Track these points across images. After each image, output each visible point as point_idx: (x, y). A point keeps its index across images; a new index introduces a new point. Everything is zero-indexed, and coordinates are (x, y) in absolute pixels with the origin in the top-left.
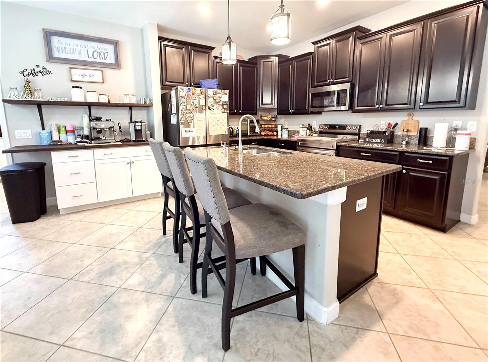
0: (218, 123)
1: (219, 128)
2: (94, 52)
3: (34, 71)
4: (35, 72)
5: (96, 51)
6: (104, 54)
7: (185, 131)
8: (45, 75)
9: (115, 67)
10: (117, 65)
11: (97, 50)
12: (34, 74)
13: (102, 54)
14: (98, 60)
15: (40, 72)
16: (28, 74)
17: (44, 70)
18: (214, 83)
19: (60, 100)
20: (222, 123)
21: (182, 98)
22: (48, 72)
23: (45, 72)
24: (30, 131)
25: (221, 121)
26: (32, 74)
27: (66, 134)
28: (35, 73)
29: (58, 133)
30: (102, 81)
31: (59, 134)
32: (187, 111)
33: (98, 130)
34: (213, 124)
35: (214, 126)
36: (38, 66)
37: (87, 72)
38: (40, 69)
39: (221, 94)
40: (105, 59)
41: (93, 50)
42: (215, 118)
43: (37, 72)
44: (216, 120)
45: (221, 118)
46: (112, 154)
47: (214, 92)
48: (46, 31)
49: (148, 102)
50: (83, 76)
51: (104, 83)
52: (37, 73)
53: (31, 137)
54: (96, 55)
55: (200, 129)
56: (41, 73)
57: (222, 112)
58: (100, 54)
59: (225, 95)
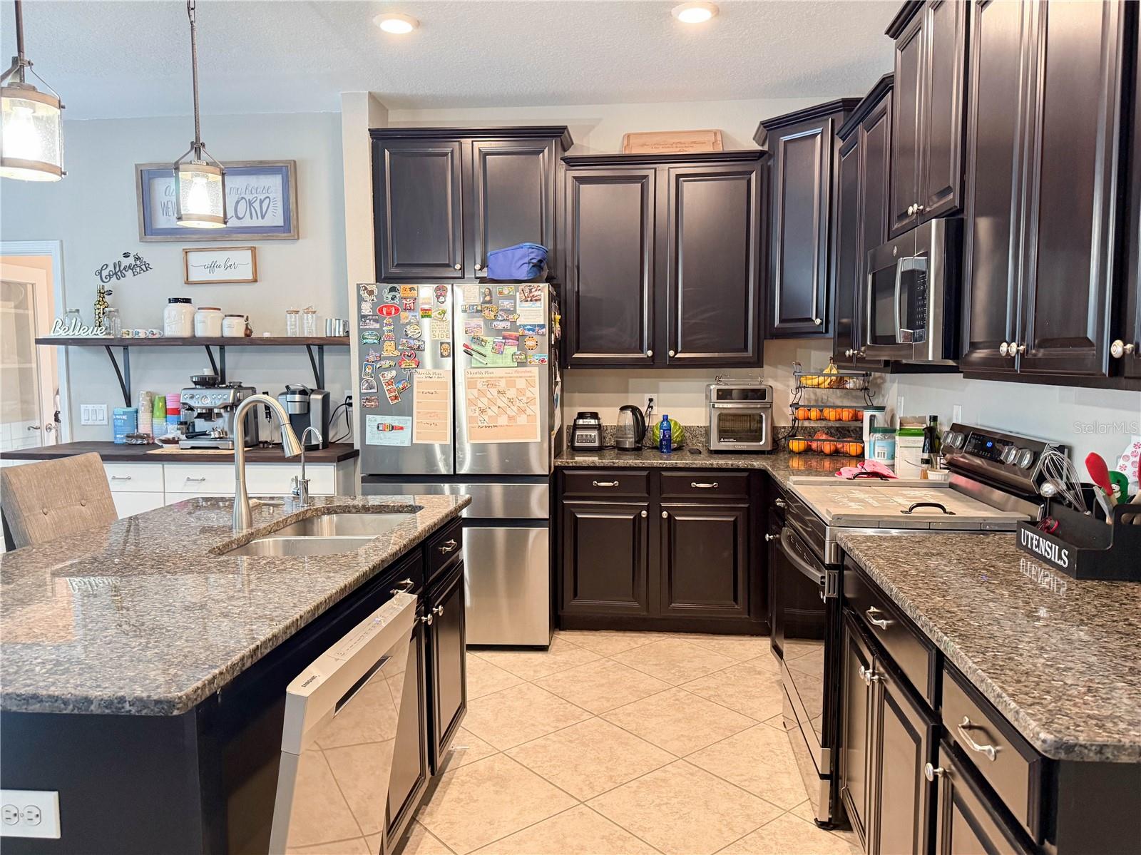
0: (502, 402)
1: (503, 420)
2: (238, 202)
3: (120, 266)
4: (122, 268)
5: (243, 198)
6: (261, 202)
7: (378, 427)
8: (139, 275)
9: (283, 235)
10: (289, 229)
11: (245, 196)
12: (119, 273)
13: (257, 205)
14: (247, 222)
15: (129, 267)
16: (109, 275)
17: (138, 263)
18: (520, 259)
19: (160, 334)
20: (518, 403)
21: (368, 321)
22: (143, 267)
23: (140, 266)
24: (104, 407)
25: (511, 393)
26: (116, 274)
27: (166, 417)
28: (121, 272)
29: (150, 414)
30: (250, 277)
31: (152, 417)
32: (383, 362)
33: (199, 411)
34: (480, 405)
35: (483, 411)
36: (126, 255)
37: (220, 257)
38: (131, 260)
39: (514, 298)
40: (263, 217)
41: (236, 198)
42: (490, 384)
43: (124, 269)
44: (494, 391)
45: (511, 383)
46: (204, 480)
47: (487, 293)
48: (141, 170)
49: (339, 332)
50: (212, 267)
51: (255, 281)
52: (124, 271)
53: (105, 422)
54: (242, 207)
55: (432, 421)
56: (132, 269)
57: (516, 365)
58: (250, 204)
59: (529, 304)
